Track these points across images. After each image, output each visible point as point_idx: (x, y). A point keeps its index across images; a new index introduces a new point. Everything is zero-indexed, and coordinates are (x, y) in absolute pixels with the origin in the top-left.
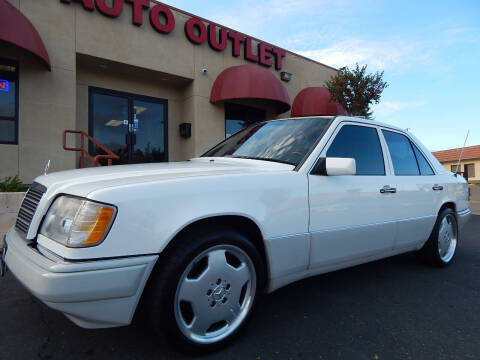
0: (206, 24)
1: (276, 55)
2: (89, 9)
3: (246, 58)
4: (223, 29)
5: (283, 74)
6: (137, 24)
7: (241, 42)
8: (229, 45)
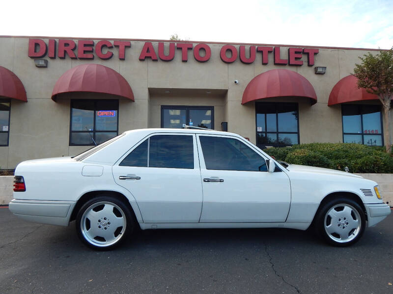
0: (237, 47)
1: (308, 54)
2: (155, 60)
3: (275, 64)
4: (252, 46)
5: (316, 69)
6: (185, 61)
7: (270, 52)
8: (258, 57)
